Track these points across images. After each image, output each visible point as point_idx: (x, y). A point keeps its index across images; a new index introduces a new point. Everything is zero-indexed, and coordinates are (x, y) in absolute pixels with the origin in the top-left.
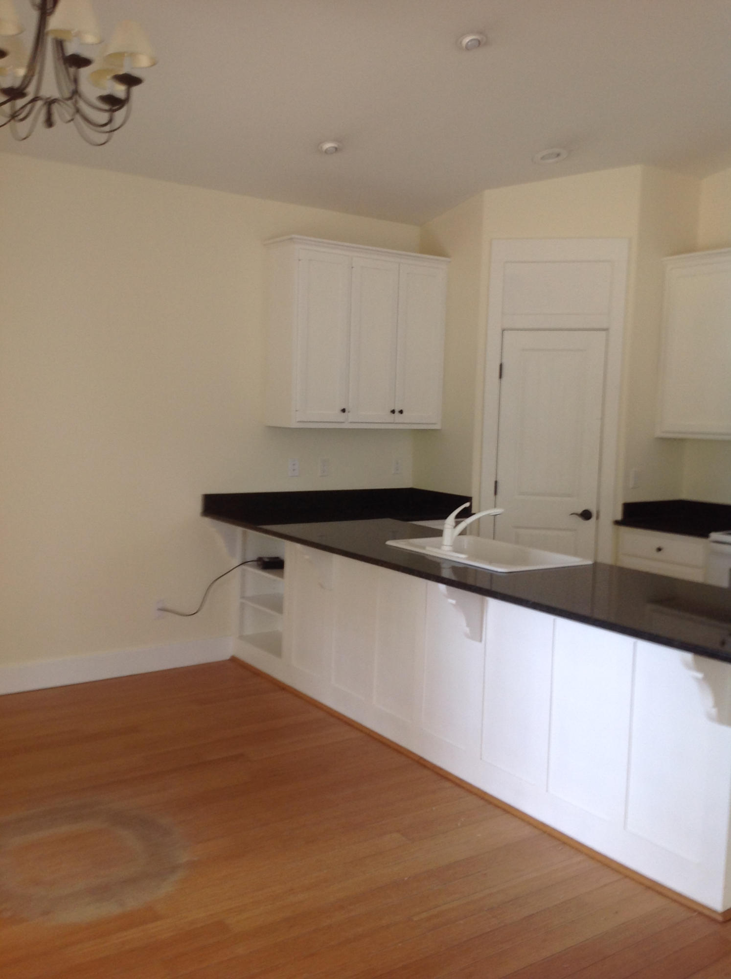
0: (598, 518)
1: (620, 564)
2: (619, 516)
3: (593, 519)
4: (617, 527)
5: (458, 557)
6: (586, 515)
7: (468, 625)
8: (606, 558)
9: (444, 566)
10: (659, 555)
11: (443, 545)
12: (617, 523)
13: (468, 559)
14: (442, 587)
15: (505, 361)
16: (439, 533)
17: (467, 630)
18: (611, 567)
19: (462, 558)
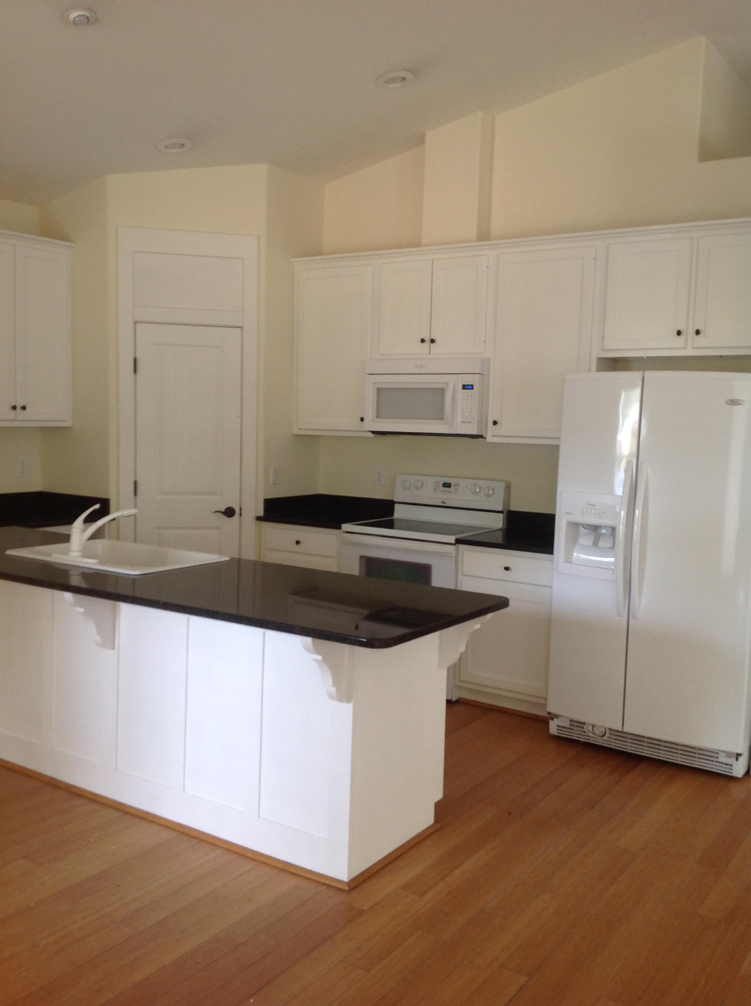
0: (241, 514)
1: (263, 560)
2: (261, 513)
3: (237, 516)
4: (258, 522)
5: (87, 563)
6: (229, 512)
7: (98, 634)
8: (249, 554)
9: (72, 572)
10: (297, 548)
11: (71, 551)
12: (259, 519)
13: (100, 563)
14: (68, 596)
15: (139, 355)
16: (66, 539)
17: (98, 638)
18: (255, 563)
19: (92, 564)
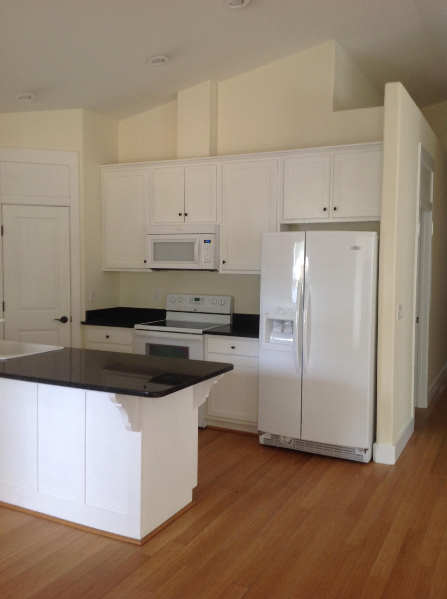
0: (71, 321)
1: (85, 348)
2: (84, 319)
3: (69, 322)
4: (82, 325)
6: (64, 320)
8: (77, 345)
10: (107, 340)
12: (83, 323)
15: (4, 224)
18: (81, 350)
